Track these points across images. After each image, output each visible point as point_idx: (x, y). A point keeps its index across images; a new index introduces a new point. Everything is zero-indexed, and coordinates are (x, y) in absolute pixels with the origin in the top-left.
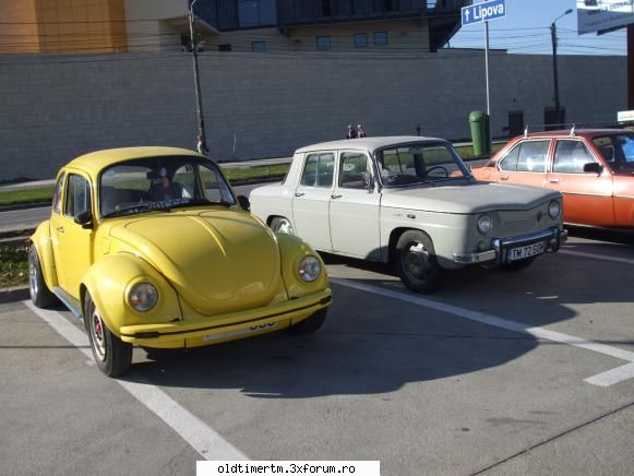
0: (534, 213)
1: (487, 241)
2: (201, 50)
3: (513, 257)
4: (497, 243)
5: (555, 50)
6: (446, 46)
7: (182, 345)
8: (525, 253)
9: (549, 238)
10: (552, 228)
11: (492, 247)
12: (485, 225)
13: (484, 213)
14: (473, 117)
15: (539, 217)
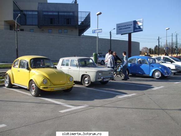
0: (109, 73)
1: (100, 77)
2: (18, 31)
3: (105, 80)
4: (102, 78)
5: (111, 38)
6: (82, 35)
7: (50, 90)
8: (107, 80)
9: (111, 77)
10: (112, 76)
11: (101, 78)
12: (100, 74)
13: (100, 72)
14: (94, 54)
15: (110, 73)
